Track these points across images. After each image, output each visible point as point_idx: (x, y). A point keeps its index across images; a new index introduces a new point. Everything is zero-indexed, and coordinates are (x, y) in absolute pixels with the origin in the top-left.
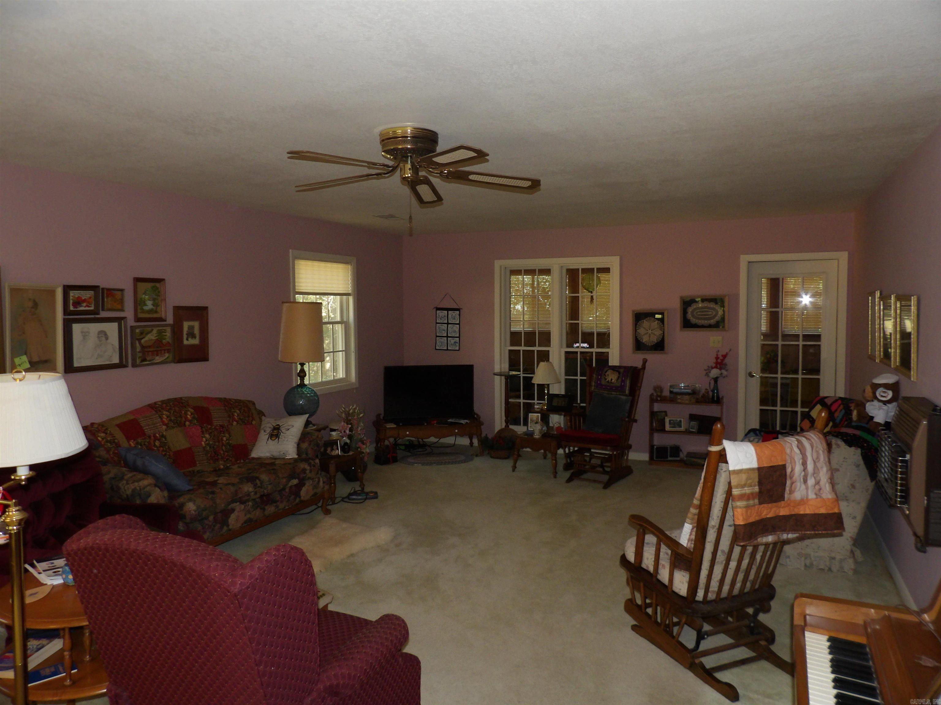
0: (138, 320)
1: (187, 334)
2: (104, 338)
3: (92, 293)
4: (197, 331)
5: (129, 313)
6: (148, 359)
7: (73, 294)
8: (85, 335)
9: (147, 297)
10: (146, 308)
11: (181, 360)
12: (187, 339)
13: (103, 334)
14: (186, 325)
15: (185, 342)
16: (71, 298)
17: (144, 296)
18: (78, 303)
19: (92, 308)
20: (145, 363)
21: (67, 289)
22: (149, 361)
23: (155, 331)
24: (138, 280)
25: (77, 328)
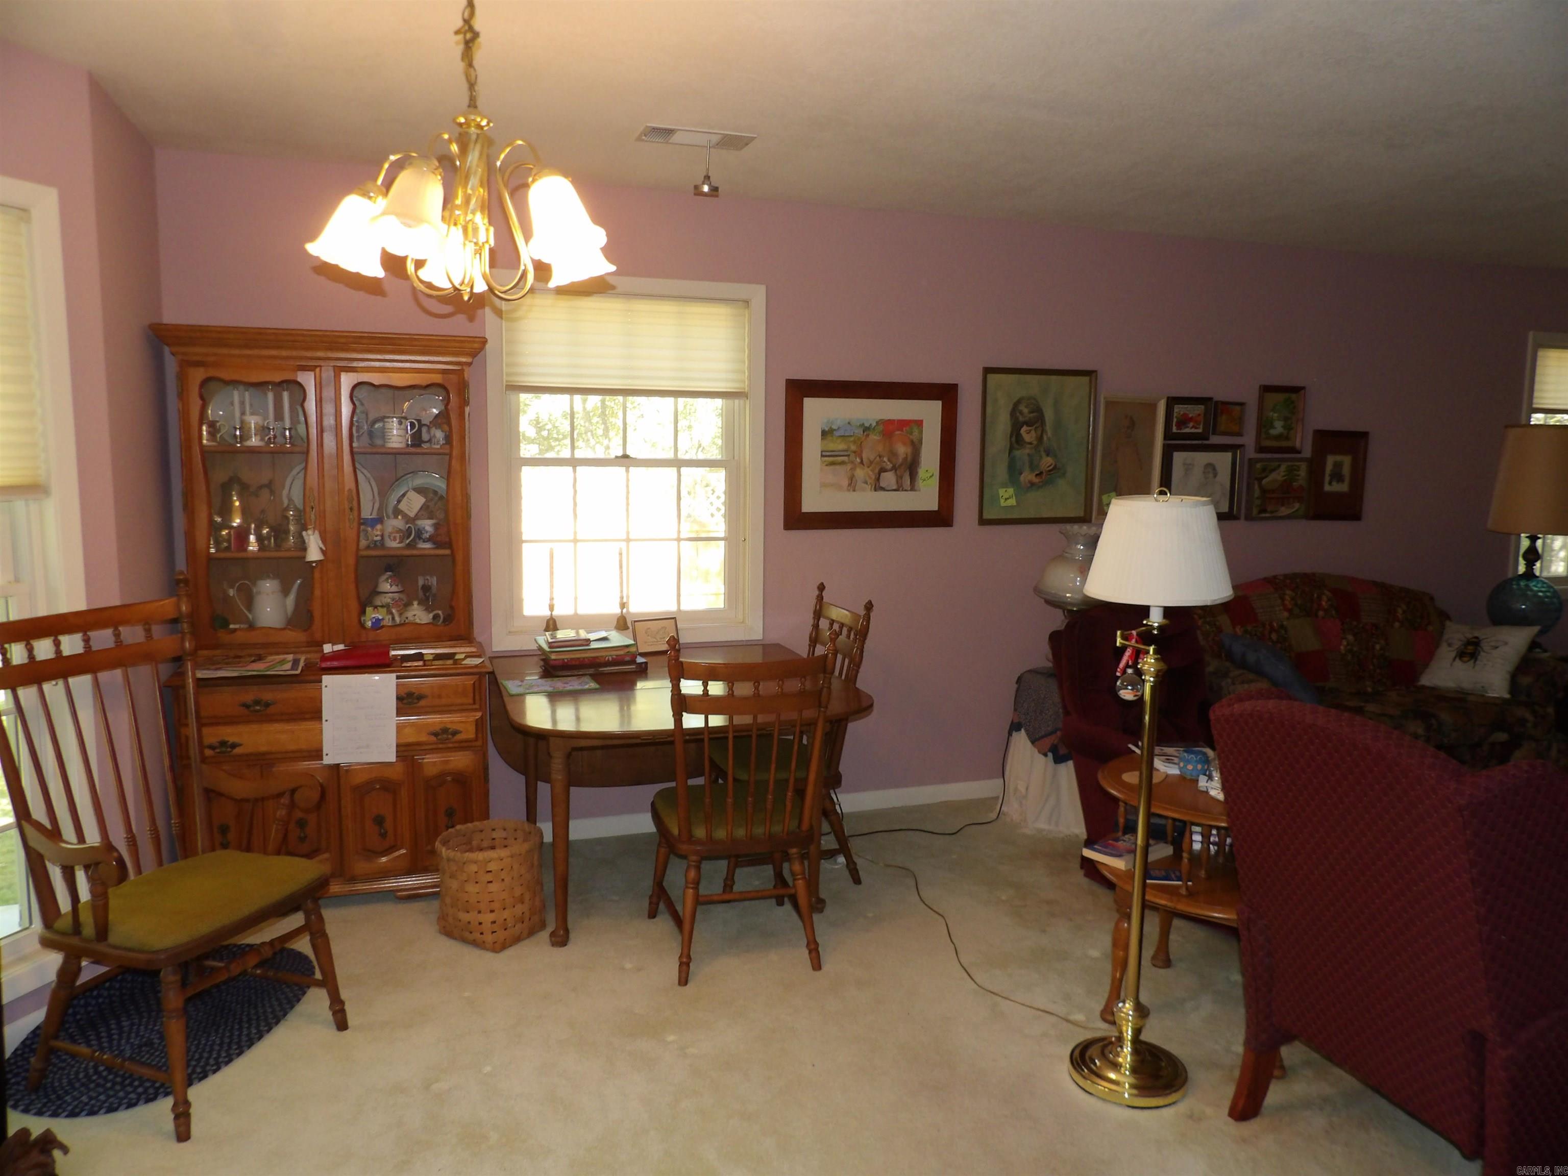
0: (1261, 449)
1: (1330, 475)
2: (1211, 475)
3: (1201, 408)
4: (1346, 471)
5: (1249, 439)
6: (1269, 510)
7: (1178, 409)
8: (1188, 468)
9: (1276, 415)
10: (1273, 432)
11: (1318, 516)
12: (1330, 483)
13: (1211, 468)
14: (1331, 460)
15: (1327, 488)
16: (1175, 415)
17: (1271, 414)
18: (1182, 423)
19: (1200, 431)
20: (1264, 515)
21: (1172, 401)
22: (1272, 512)
23: (1283, 467)
24: (1267, 389)
25: (1179, 458)
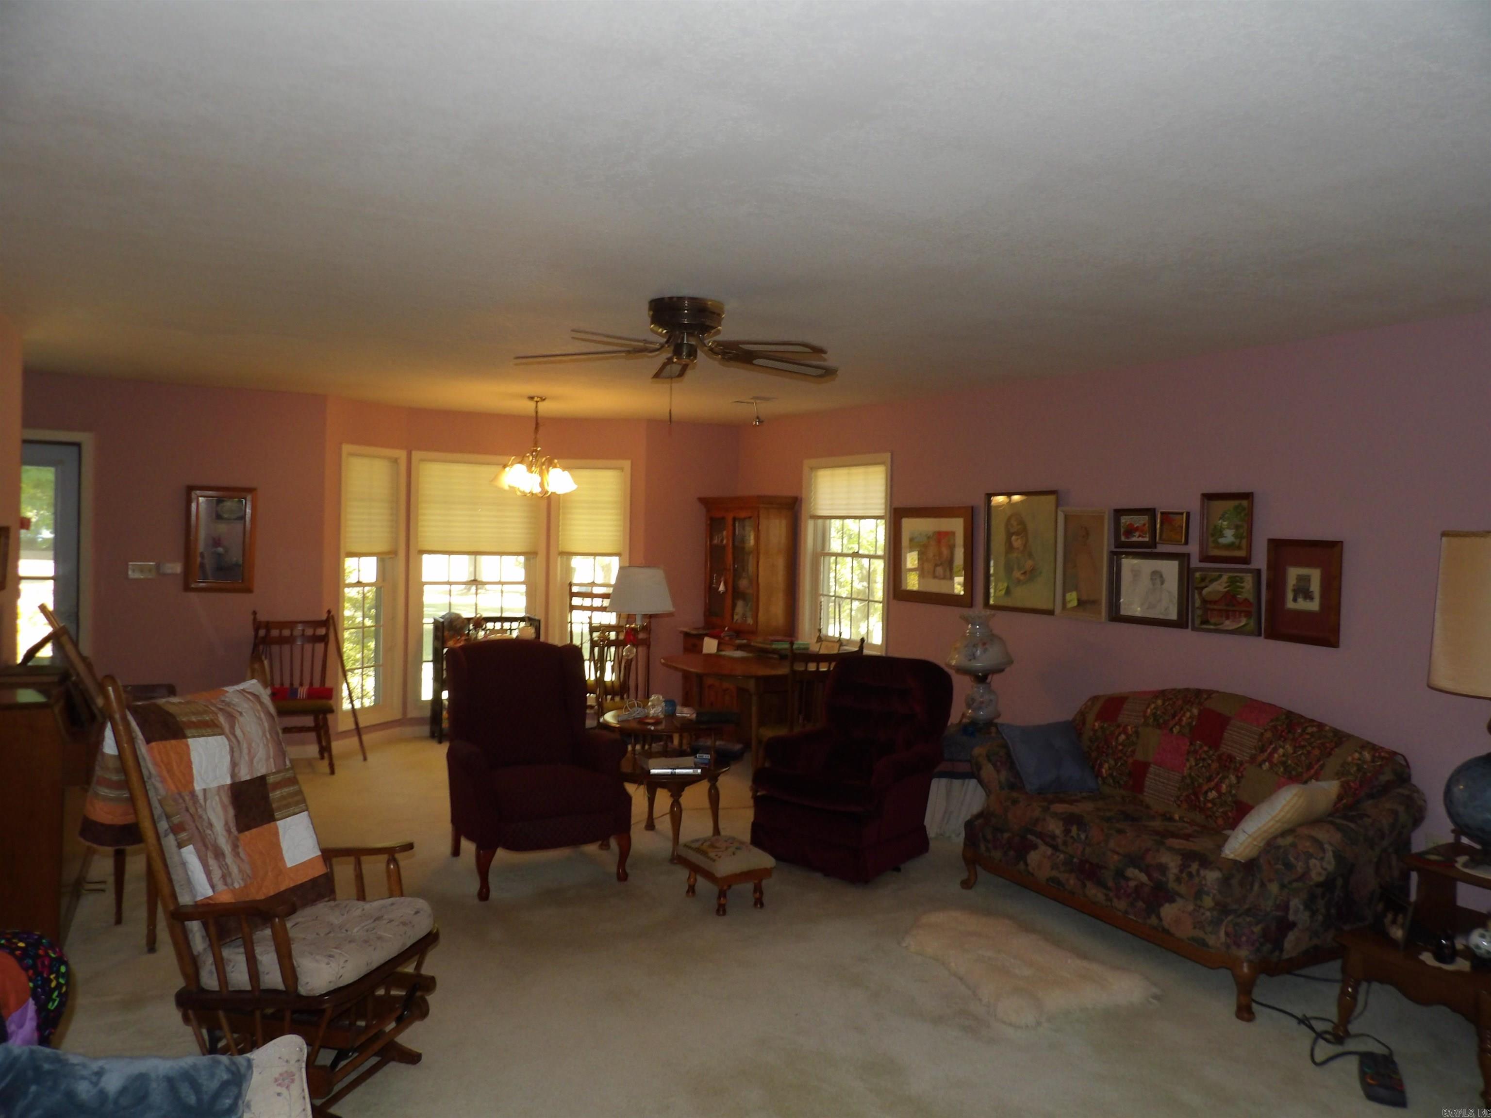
0: (1204, 558)
1: (1294, 590)
2: (1158, 581)
3: (1146, 518)
4: (1315, 587)
5: (1193, 548)
6: (1213, 621)
7: (1125, 520)
8: (1136, 574)
9: (1225, 523)
10: (1222, 541)
11: (1274, 634)
12: (1295, 600)
13: (1157, 575)
14: (1293, 573)
15: (1290, 605)
16: (1122, 525)
17: (1220, 522)
18: (1130, 531)
19: (1147, 539)
20: (1205, 626)
21: (1119, 513)
22: (1215, 624)
23: (1225, 578)
24: (1209, 497)
25: (1128, 564)
